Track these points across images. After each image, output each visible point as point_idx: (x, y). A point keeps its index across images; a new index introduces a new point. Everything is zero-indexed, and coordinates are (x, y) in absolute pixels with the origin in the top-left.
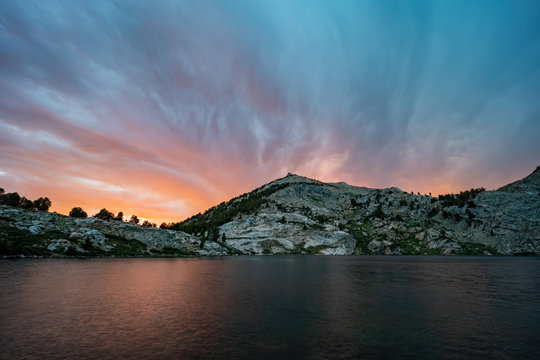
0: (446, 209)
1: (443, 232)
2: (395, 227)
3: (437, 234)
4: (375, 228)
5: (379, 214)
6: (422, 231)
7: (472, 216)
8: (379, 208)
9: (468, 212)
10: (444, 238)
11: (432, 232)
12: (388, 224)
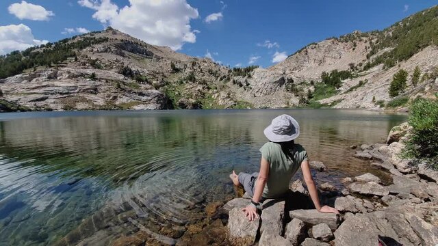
0: (236, 78)
1: (229, 94)
2: (201, 88)
3: (226, 95)
4: (187, 89)
5: (192, 78)
6: (217, 92)
7: (248, 85)
8: (192, 73)
9: (246, 81)
10: (229, 97)
11: (223, 94)
12: (196, 87)
